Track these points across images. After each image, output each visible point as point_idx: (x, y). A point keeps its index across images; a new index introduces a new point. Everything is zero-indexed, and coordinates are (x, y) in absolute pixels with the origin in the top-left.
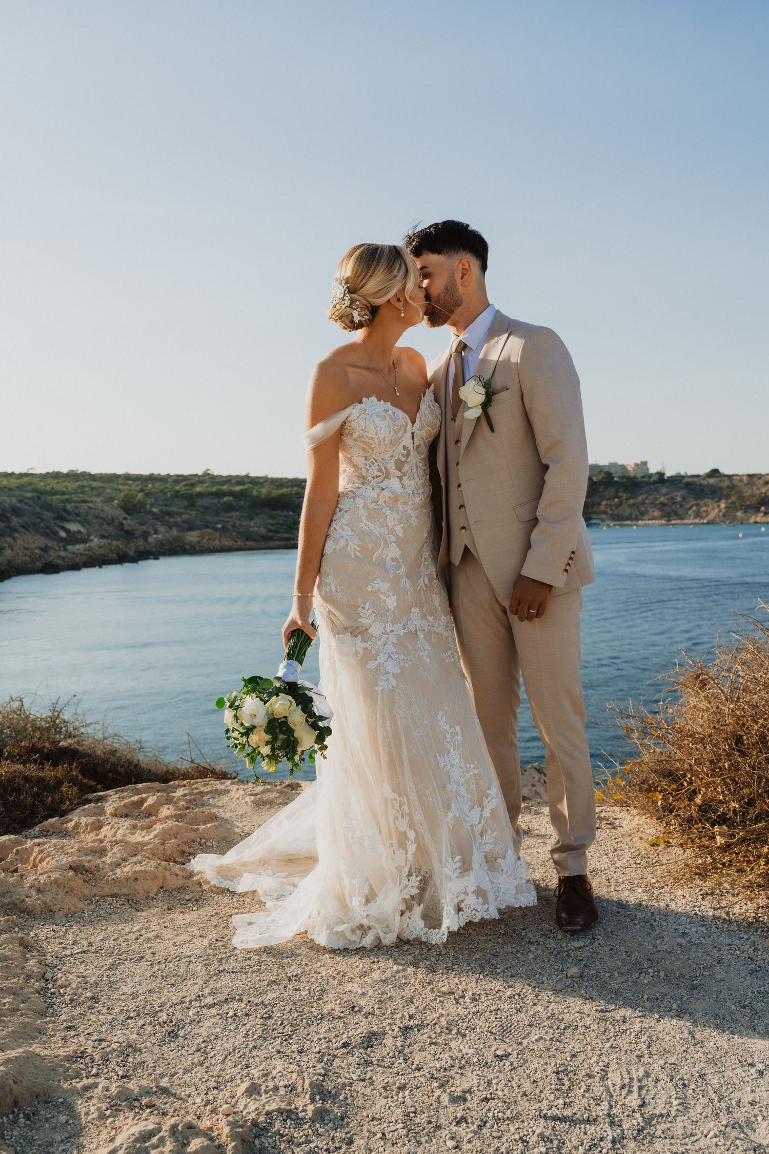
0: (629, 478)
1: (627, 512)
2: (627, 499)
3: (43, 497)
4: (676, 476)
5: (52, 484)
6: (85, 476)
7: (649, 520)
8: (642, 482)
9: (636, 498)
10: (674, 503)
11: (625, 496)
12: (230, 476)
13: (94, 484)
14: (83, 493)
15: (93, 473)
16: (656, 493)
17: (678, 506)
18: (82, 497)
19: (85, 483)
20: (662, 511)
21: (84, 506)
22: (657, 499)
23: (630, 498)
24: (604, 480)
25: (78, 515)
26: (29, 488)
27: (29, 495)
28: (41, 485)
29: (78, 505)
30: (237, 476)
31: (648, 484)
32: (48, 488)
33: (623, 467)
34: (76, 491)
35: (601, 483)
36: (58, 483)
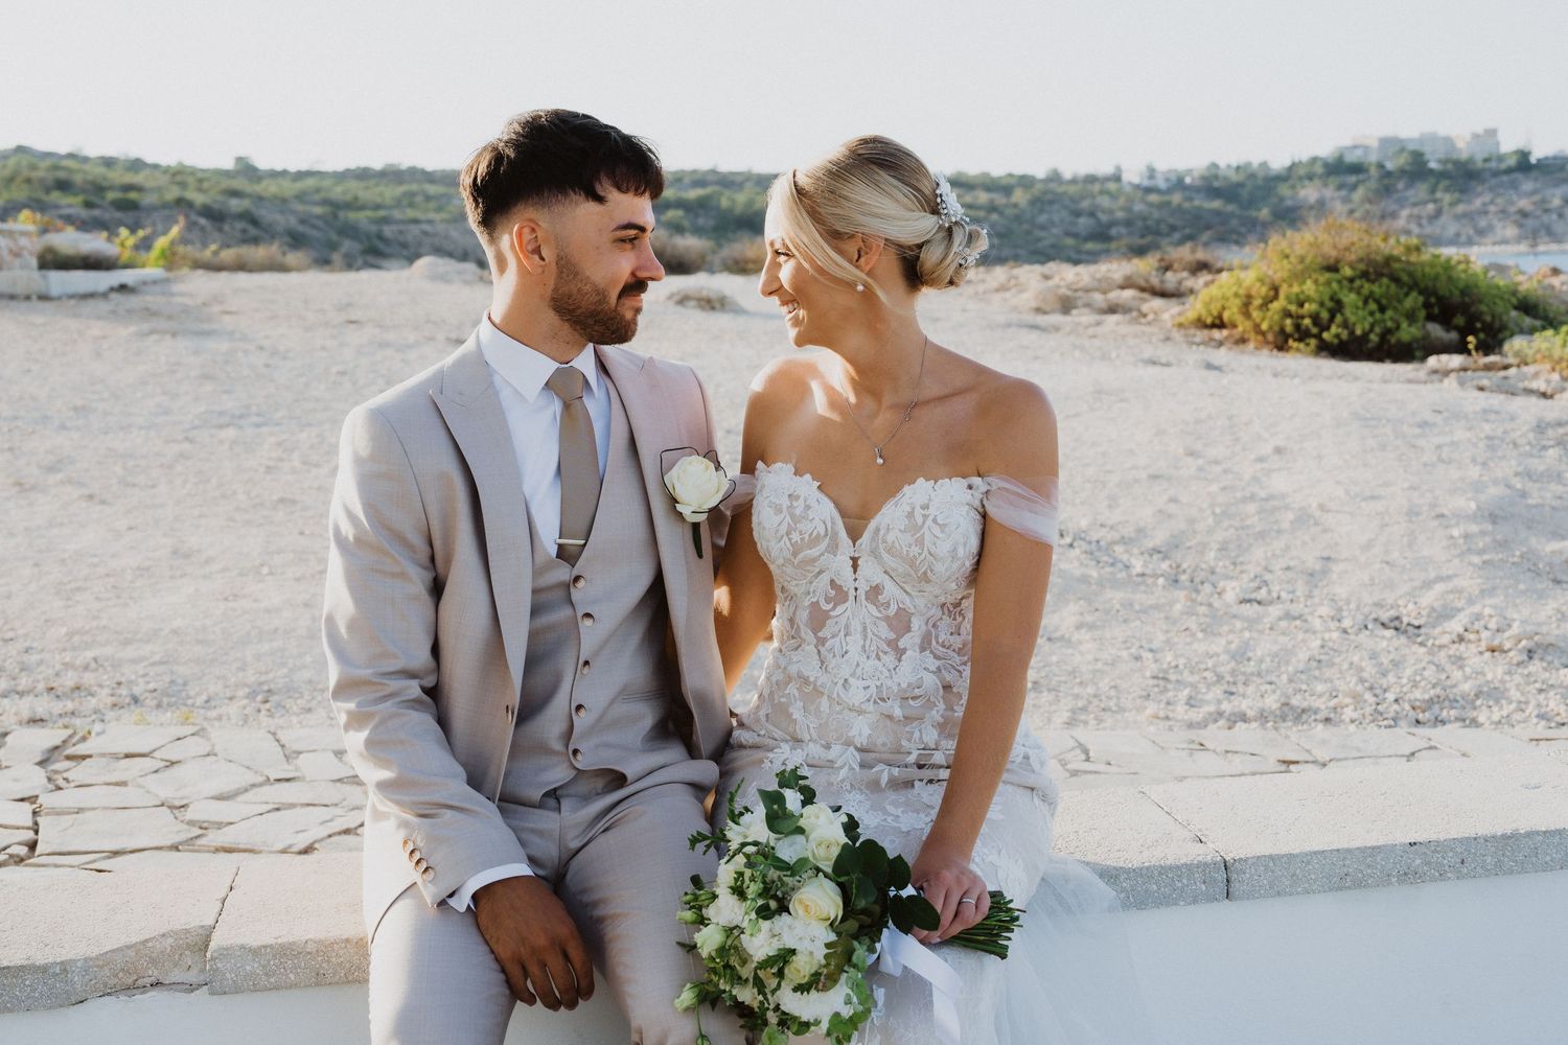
0: (1457, 163)
1: (1452, 229)
2: (1452, 204)
3: (342, 214)
4: (1555, 158)
5: (354, 188)
6: (415, 174)
7: (1494, 244)
8: (1484, 170)
9: (1469, 202)
10: (1547, 211)
11: (1447, 198)
12: (683, 171)
13: (432, 189)
14: (411, 205)
15: (429, 167)
16: (1512, 192)
17: (1554, 217)
18: (411, 213)
19: (414, 187)
20: (1521, 226)
21: (414, 230)
22: (1512, 203)
23: (1459, 201)
24: (1408, 168)
25: (404, 246)
26: (317, 197)
27: (318, 210)
28: (338, 192)
29: (402, 227)
30: (694, 172)
31: (1496, 173)
32: (348, 197)
33: (1448, 141)
34: (398, 204)
35: (1402, 172)
36: (367, 188)
